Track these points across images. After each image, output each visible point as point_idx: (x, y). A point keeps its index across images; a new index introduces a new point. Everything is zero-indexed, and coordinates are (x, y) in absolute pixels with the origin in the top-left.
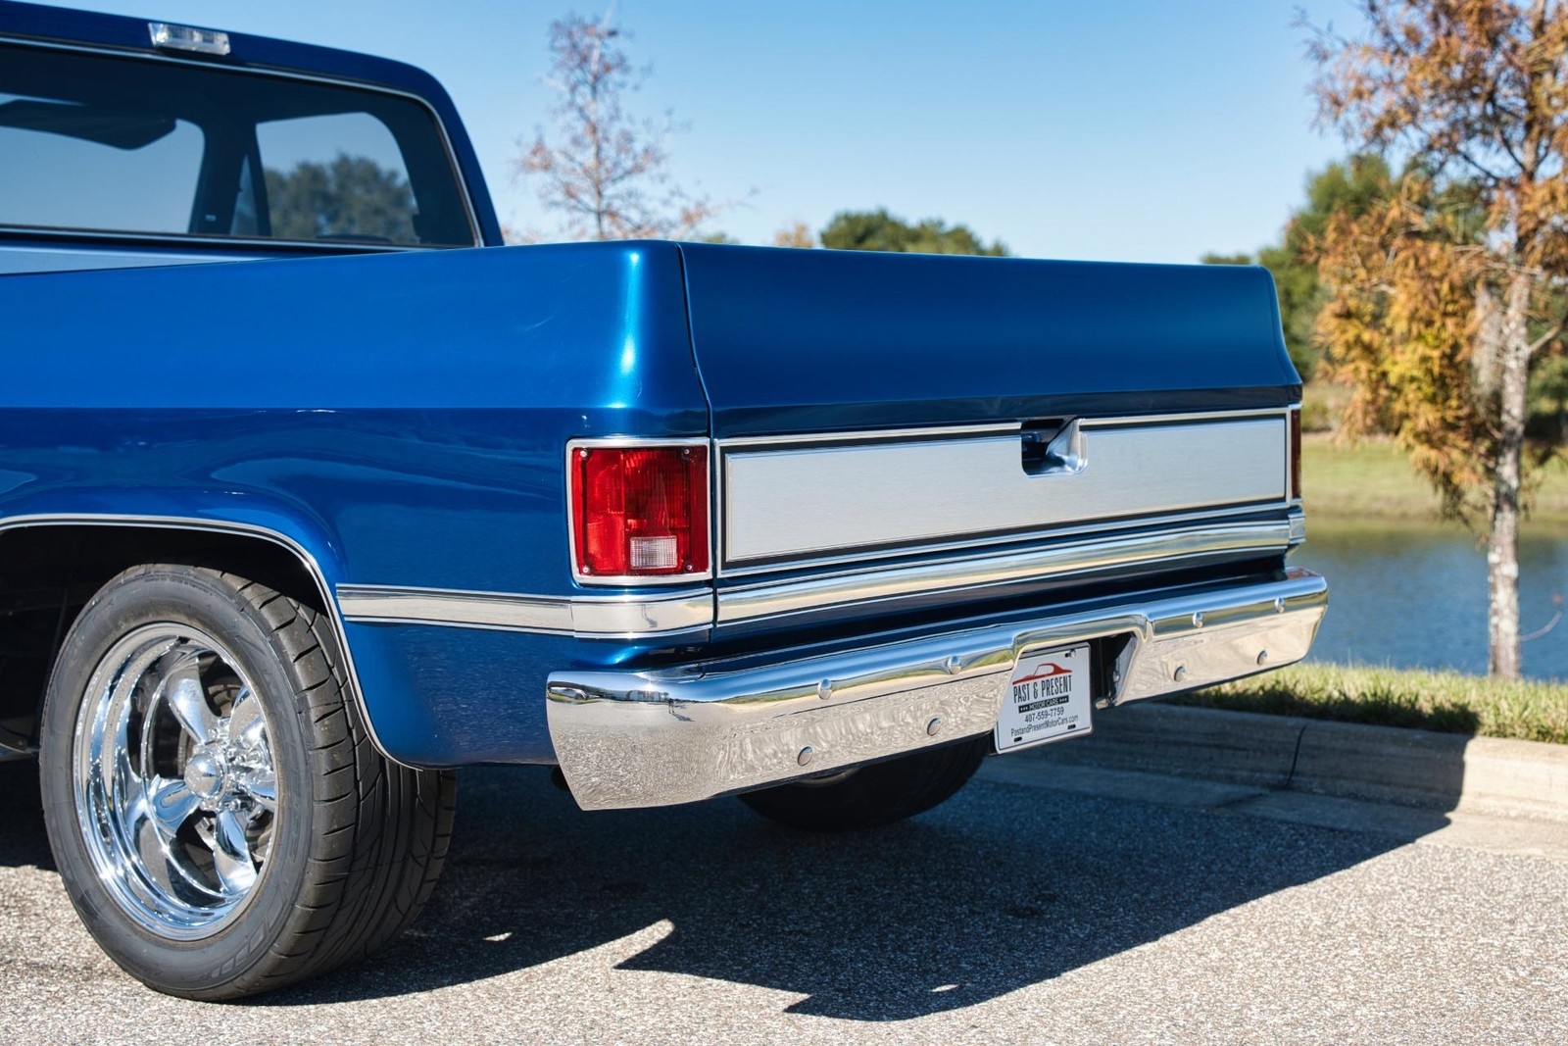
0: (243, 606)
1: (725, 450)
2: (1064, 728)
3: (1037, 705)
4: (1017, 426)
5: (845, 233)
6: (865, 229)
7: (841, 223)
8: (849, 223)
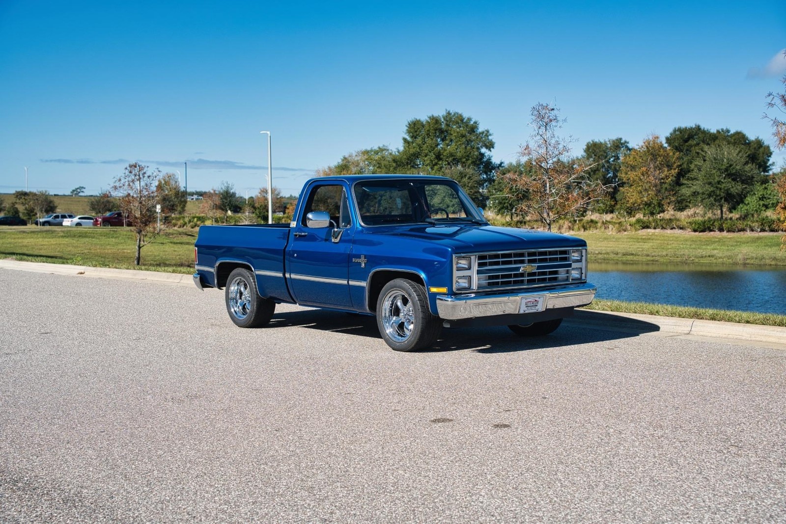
5: (678, 137)
6: (689, 135)
7: (677, 133)
8: (681, 133)
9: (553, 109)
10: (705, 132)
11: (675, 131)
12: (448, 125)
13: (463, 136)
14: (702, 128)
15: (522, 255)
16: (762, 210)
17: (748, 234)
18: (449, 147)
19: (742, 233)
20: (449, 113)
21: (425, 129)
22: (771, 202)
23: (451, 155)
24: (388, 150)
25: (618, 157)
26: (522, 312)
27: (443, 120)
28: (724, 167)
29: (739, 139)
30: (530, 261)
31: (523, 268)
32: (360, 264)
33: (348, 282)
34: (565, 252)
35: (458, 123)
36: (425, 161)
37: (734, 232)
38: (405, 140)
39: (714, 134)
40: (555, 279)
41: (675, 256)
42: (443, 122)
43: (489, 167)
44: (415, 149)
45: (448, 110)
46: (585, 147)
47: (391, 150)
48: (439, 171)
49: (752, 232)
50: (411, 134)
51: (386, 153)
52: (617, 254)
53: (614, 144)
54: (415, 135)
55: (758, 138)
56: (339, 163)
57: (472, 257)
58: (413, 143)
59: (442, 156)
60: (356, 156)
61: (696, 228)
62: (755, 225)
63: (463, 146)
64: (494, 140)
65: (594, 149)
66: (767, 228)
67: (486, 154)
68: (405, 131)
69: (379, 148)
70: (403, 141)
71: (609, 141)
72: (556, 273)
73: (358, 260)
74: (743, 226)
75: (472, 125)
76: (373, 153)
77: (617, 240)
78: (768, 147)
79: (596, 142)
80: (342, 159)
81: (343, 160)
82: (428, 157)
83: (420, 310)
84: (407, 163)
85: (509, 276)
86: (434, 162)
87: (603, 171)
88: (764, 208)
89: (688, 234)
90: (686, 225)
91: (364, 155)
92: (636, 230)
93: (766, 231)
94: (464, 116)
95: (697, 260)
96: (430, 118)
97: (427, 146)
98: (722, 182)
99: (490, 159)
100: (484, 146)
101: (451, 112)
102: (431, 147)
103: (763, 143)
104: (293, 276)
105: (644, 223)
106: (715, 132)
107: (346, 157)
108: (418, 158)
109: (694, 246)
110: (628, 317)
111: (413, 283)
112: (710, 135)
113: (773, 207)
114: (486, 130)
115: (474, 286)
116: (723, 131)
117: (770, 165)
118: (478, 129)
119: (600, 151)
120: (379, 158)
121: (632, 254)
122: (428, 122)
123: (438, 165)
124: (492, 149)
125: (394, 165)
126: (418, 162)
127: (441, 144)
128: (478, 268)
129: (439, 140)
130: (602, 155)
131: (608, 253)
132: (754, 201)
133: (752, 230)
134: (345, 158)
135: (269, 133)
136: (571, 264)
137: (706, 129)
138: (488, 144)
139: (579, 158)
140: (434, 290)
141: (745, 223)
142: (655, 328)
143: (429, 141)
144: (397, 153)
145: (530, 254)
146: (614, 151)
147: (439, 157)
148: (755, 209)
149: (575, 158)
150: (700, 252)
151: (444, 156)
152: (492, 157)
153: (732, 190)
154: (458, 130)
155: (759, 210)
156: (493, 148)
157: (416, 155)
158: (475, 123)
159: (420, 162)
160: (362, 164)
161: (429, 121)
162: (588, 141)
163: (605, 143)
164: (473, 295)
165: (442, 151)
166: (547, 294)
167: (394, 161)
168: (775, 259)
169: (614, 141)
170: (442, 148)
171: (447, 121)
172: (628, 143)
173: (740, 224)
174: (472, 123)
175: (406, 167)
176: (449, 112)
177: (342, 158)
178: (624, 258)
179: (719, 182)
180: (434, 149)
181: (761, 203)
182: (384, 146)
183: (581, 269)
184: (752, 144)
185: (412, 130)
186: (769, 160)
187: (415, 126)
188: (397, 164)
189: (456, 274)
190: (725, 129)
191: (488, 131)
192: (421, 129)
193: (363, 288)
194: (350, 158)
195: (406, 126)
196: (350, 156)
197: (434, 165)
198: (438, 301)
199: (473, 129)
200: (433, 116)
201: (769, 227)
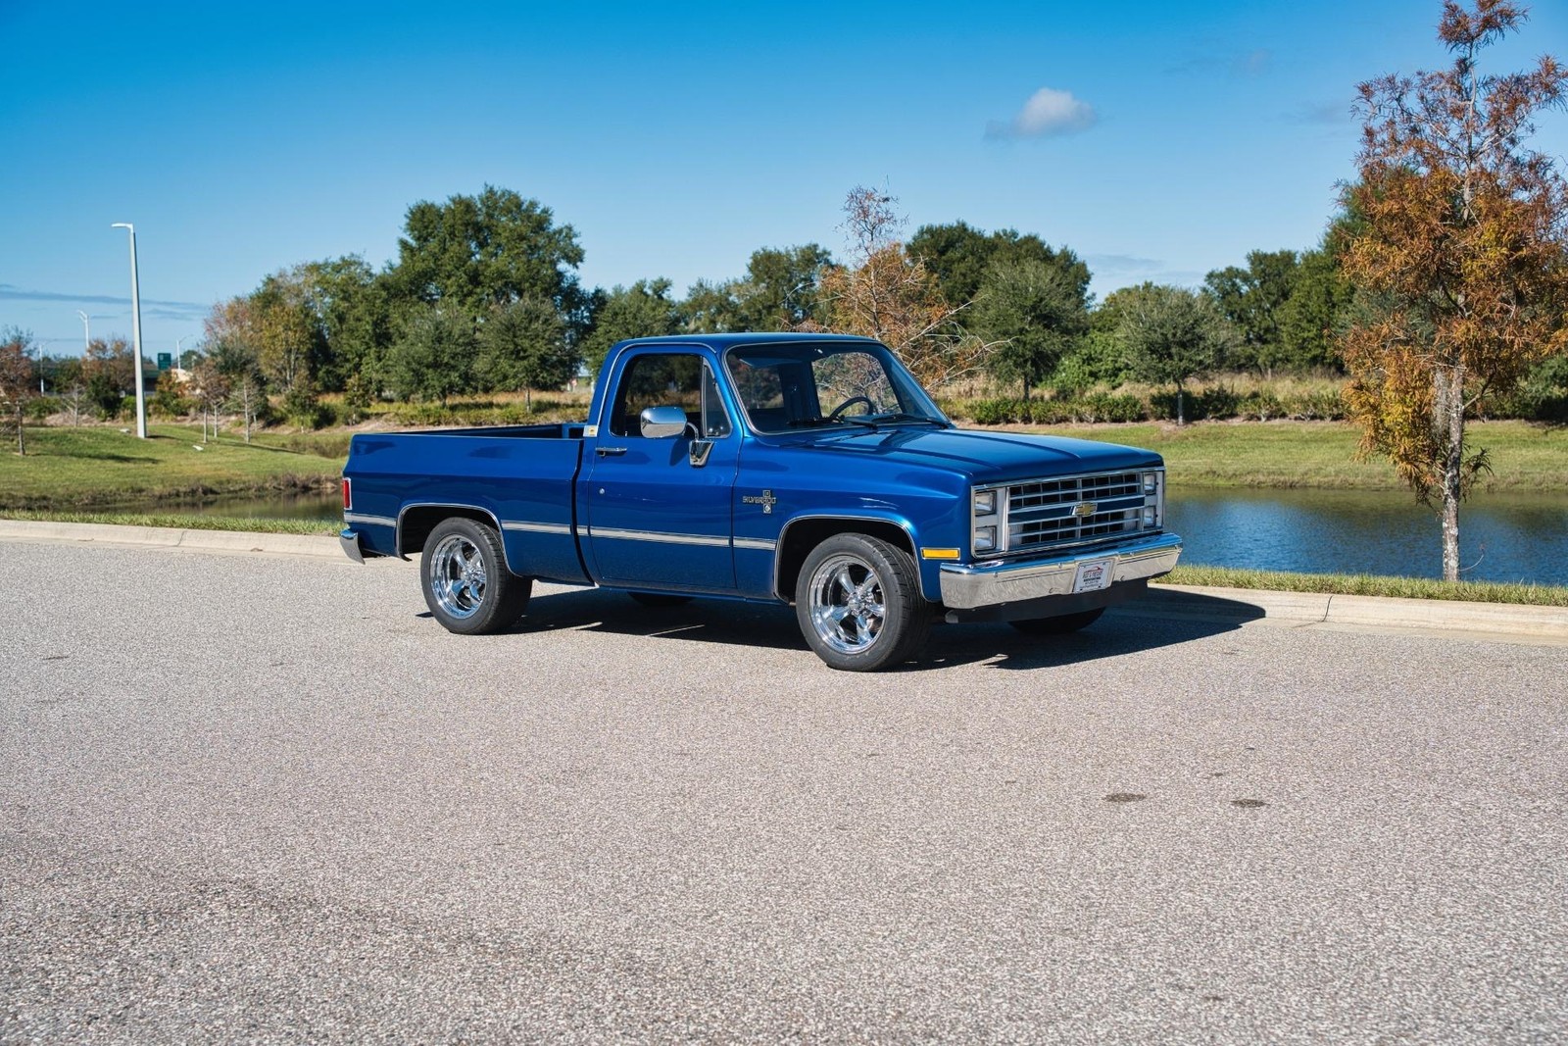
5: (928, 244)
6: (947, 241)
7: (926, 236)
8: (933, 236)
9: (887, 199)
10: (975, 237)
11: (922, 232)
12: (490, 216)
13: (522, 238)
14: (970, 228)
15: (1071, 484)
16: (1088, 382)
17: (1074, 427)
18: (493, 260)
19: (1063, 425)
20: (491, 191)
21: (445, 223)
22: (1103, 368)
23: (501, 275)
24: (361, 264)
25: (812, 281)
26: (1077, 590)
27: (479, 206)
28: (1029, 303)
29: (1032, 249)
30: (1087, 496)
31: (1077, 509)
32: (761, 506)
33: (731, 542)
34: (1132, 478)
35: (511, 212)
36: (446, 287)
37: (1049, 423)
38: (404, 244)
39: (989, 240)
40: (1118, 528)
42: (480, 210)
43: (572, 297)
44: (426, 262)
45: (490, 184)
46: (750, 261)
47: (368, 264)
48: (478, 307)
49: (1080, 424)
50: (416, 232)
51: (358, 271)
53: (803, 256)
54: (425, 235)
55: (1066, 248)
56: (258, 289)
57: (1000, 492)
58: (420, 249)
59: (482, 278)
60: (294, 274)
61: (982, 416)
62: (1086, 410)
63: (524, 258)
64: (582, 247)
65: (766, 265)
66: (1106, 416)
67: (568, 274)
68: (404, 227)
69: (343, 259)
70: (398, 247)
71: (795, 250)
72: (1120, 516)
73: (758, 500)
74: (1066, 413)
75: (539, 215)
76: (329, 270)
78: (1084, 265)
79: (771, 252)
80: (263, 282)
81: (266, 284)
82: (454, 278)
83: (899, 593)
84: (410, 291)
85: (1054, 524)
86: (465, 290)
87: (784, 308)
88: (1091, 379)
90: (964, 412)
91: (312, 274)
93: (1105, 421)
94: (522, 198)
96: (453, 200)
97: (452, 257)
98: (1027, 331)
99: (576, 284)
100: (563, 258)
101: (496, 189)
102: (460, 259)
103: (1075, 258)
104: (596, 532)
106: (993, 236)
107: (272, 277)
108: (432, 280)
110: (1198, 593)
111: (878, 541)
112: (984, 242)
113: (1106, 376)
114: (566, 227)
115: (1004, 545)
116: (1005, 234)
117: (1088, 298)
118: (551, 224)
119: (779, 270)
120: (342, 279)
122: (448, 208)
123: (475, 296)
124: (579, 264)
125: (384, 294)
126: (432, 288)
127: (477, 253)
128: (1011, 510)
129: (473, 245)
130: (783, 277)
132: (1074, 366)
133: (1081, 420)
134: (271, 280)
135: (130, 226)
136: (1143, 499)
137: (976, 231)
138: (571, 254)
139: (740, 282)
140: (929, 553)
141: (1068, 407)
142: (1257, 613)
143: (454, 248)
144: (388, 271)
145: (1087, 483)
146: (804, 270)
147: (475, 279)
148: (1076, 379)
149: (731, 283)
151: (486, 277)
152: (578, 279)
153: (1044, 345)
154: (511, 224)
155: (1083, 383)
156: (581, 261)
157: (428, 276)
158: (545, 211)
159: (437, 288)
160: (308, 291)
161: (453, 207)
162: (755, 250)
163: (788, 253)
164: (1000, 563)
165: (481, 268)
166: (1116, 556)
167: (384, 286)
169: (803, 251)
170: (480, 261)
171: (488, 207)
172: (829, 254)
173: (1060, 409)
174: (538, 211)
175: (408, 298)
176: (491, 188)
177: (264, 279)
179: (1022, 331)
180: (466, 262)
181: (1087, 369)
182: (352, 255)
183: (1155, 507)
184: (1057, 259)
185: (419, 225)
186: (1085, 289)
187: (423, 217)
188: (388, 293)
189: (975, 522)
190: (1009, 230)
191: (570, 229)
192: (436, 222)
193: (769, 553)
194: (280, 280)
195: (406, 216)
196: (281, 276)
197: (466, 296)
198: (942, 575)
199: (541, 223)
200: (460, 197)
201: (1110, 413)
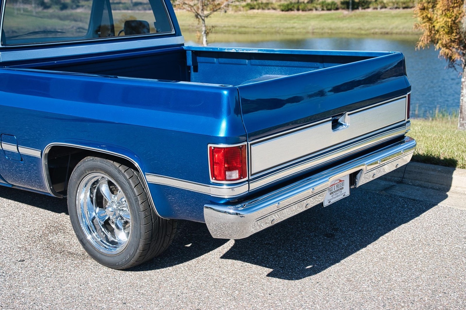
0: (119, 171)
1: (251, 144)
2: (342, 196)
3: (335, 192)
4: (331, 118)
17: (314, 12)
19: (310, 12)
37: (306, 11)
41: (272, 28)
49: (316, 11)
52: (235, 27)
61: (283, 9)
66: (325, 9)
74: (312, 8)
77: (235, 17)
89: (279, 13)
90: (277, 7)
92: (247, 10)
95: (284, 30)
105: (251, 5)
109: (282, 21)
121: (245, 27)
131: (229, 27)
133: (316, 9)
141: (313, 5)
150: (286, 25)
168: (331, 29)
173: (309, 6)
178: (240, 30)
201: (327, 7)
